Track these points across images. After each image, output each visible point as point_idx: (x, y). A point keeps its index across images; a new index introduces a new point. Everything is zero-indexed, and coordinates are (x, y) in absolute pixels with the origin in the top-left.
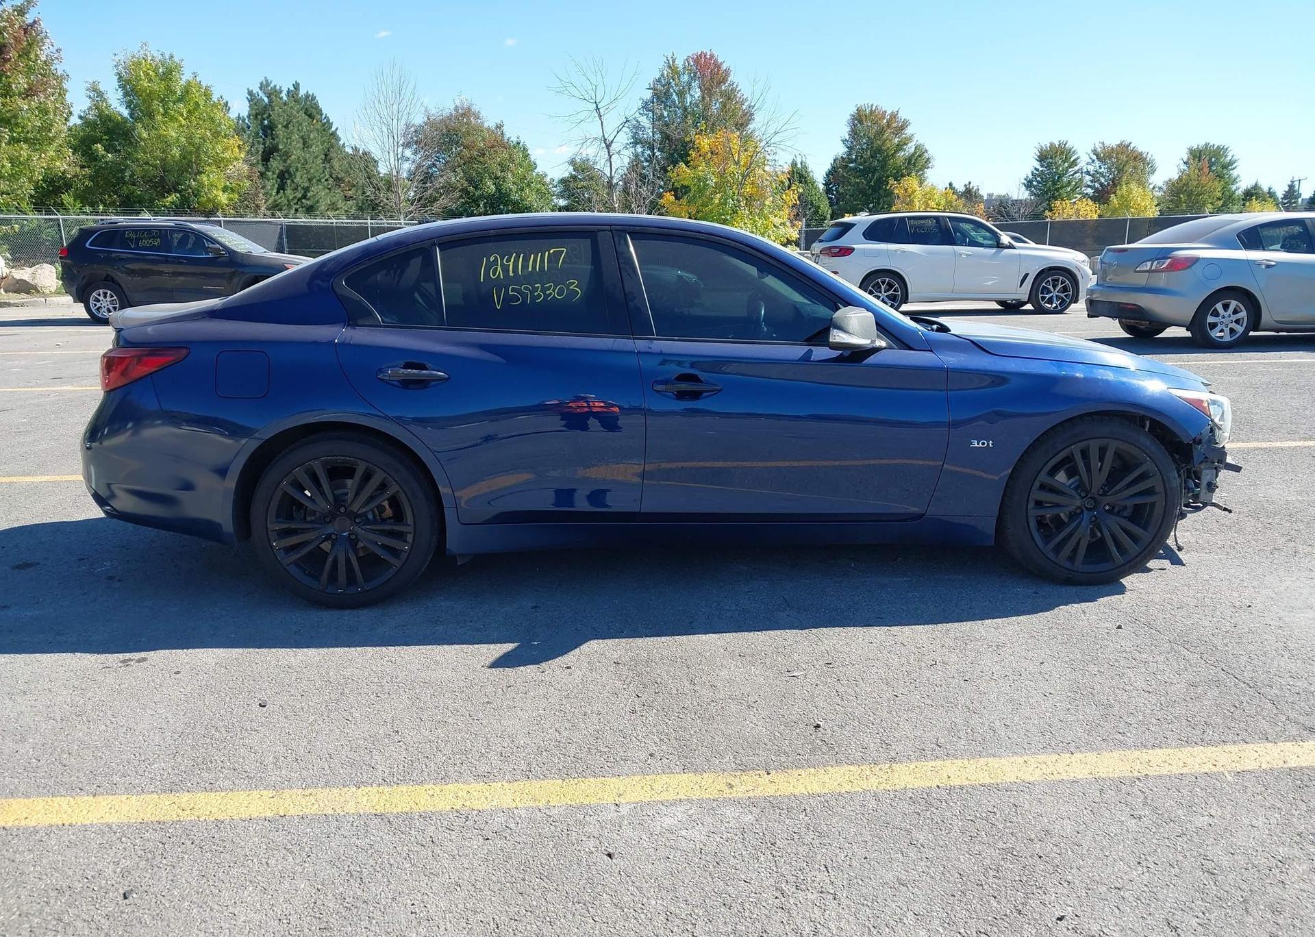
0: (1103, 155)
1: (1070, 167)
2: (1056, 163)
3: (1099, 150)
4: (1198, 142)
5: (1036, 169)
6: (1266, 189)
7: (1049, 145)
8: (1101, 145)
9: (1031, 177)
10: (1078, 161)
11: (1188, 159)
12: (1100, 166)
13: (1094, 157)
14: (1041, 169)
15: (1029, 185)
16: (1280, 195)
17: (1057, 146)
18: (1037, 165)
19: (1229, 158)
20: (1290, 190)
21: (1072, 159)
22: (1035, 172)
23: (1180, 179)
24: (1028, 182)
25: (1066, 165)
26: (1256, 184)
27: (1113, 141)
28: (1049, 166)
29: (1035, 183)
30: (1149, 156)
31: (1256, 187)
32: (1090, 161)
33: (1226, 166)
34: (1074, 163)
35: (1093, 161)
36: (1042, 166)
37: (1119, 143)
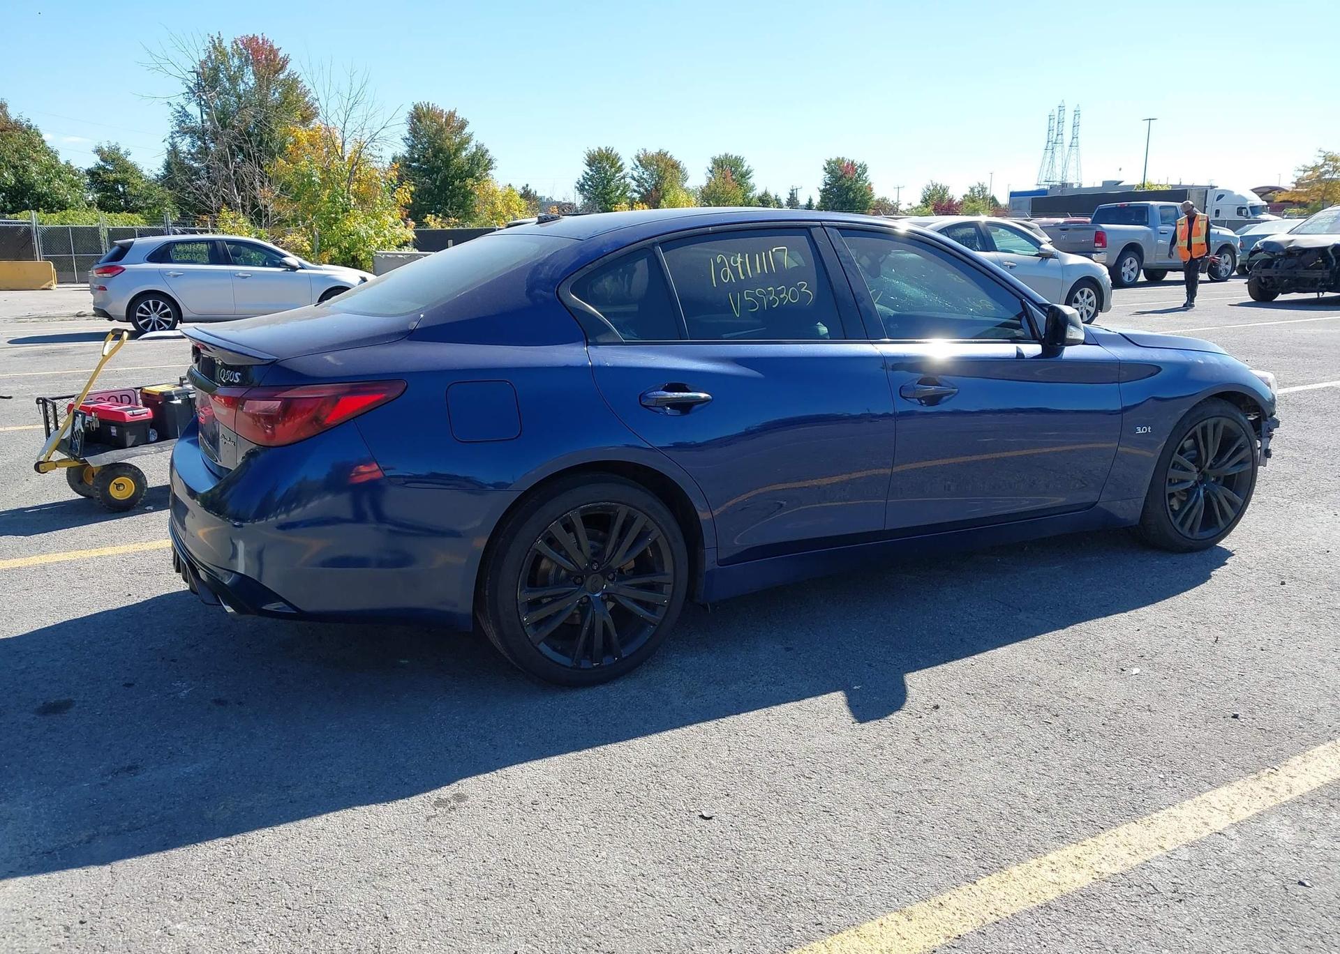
0: (644, 162)
1: (616, 172)
2: (604, 168)
3: (641, 156)
4: (719, 153)
5: (587, 174)
6: (773, 196)
7: (597, 149)
8: (643, 152)
9: (582, 181)
10: (623, 166)
11: (713, 168)
12: (643, 172)
13: (638, 163)
14: (591, 173)
15: (581, 188)
16: (784, 202)
17: (604, 152)
18: (587, 169)
19: (745, 168)
20: (791, 198)
21: (619, 164)
22: (586, 176)
23: (708, 186)
24: (580, 186)
25: (613, 170)
26: (766, 193)
27: (653, 150)
28: (598, 172)
29: (587, 187)
30: (681, 164)
31: (766, 194)
32: (635, 167)
33: (745, 175)
34: (620, 169)
35: (637, 167)
36: (592, 170)
37: (658, 151)
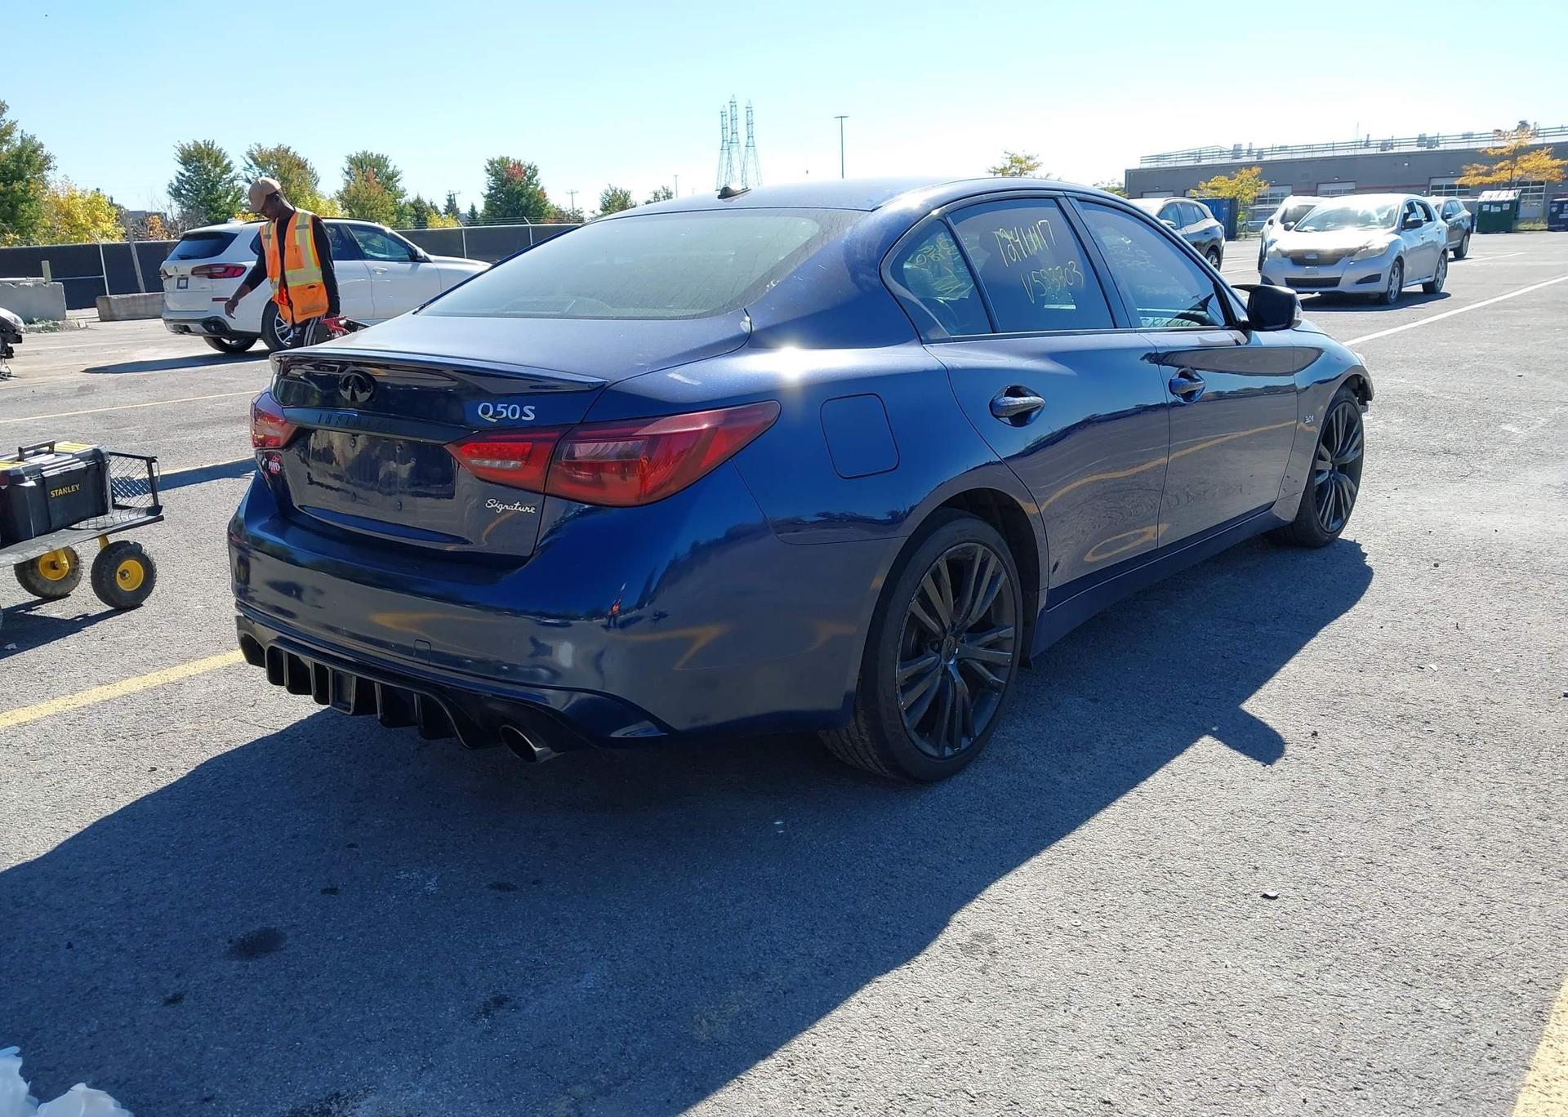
0: (261, 160)
1: (223, 173)
2: (205, 168)
3: (255, 153)
4: (356, 150)
5: (183, 175)
6: (428, 204)
7: (191, 143)
8: (257, 148)
9: (176, 184)
10: (232, 166)
11: (350, 169)
12: (260, 173)
13: (251, 162)
14: (187, 174)
15: (176, 193)
16: (442, 209)
17: (203, 147)
18: (181, 168)
19: (391, 169)
20: (449, 203)
21: (225, 163)
22: (180, 177)
23: (347, 191)
24: (175, 190)
25: (218, 169)
26: (418, 198)
27: (270, 145)
28: (196, 171)
29: (184, 192)
30: (308, 163)
31: (419, 201)
32: (248, 167)
33: (391, 177)
34: (227, 169)
35: (251, 166)
36: (188, 170)
37: (276, 146)
